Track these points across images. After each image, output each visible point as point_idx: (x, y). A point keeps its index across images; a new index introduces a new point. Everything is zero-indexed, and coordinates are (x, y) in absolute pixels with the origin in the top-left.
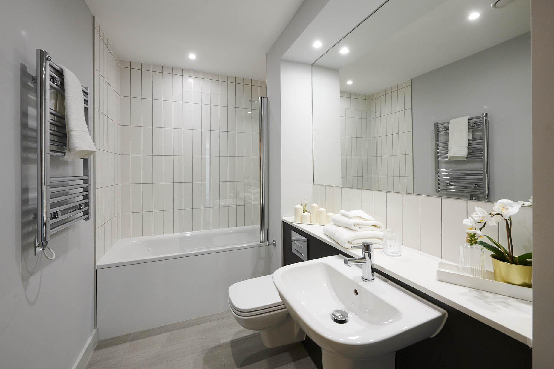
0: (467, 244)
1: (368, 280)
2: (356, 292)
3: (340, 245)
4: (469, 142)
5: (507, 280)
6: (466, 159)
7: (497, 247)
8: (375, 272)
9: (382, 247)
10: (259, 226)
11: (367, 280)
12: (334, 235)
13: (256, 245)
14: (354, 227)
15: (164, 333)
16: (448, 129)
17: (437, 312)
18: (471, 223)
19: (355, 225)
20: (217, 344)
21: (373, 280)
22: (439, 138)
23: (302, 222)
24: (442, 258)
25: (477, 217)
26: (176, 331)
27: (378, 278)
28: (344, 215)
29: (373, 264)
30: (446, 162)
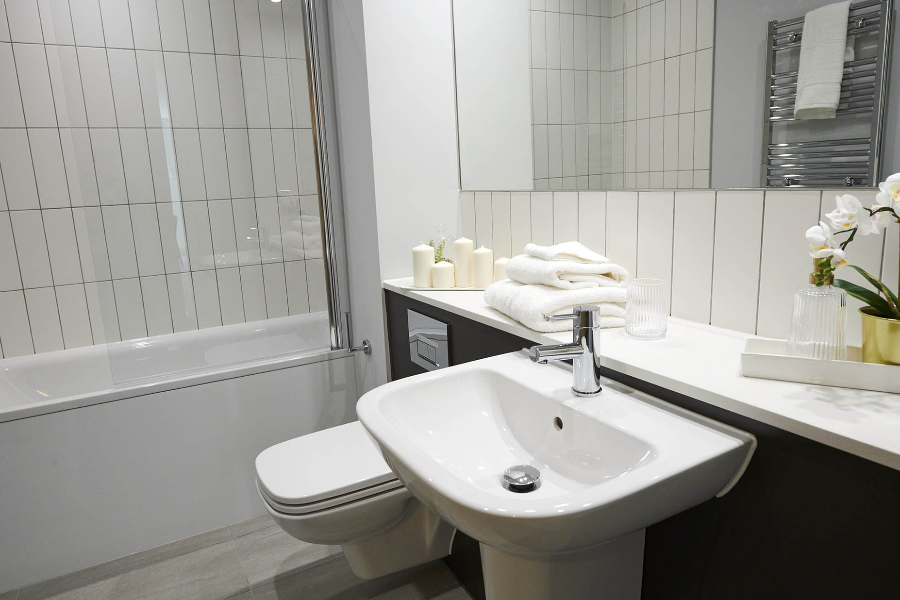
0: (812, 288)
1: (588, 393)
2: (559, 423)
3: (525, 326)
4: (845, 69)
5: (886, 359)
6: (833, 116)
7: (875, 290)
8: (602, 375)
9: (621, 321)
10: (325, 315)
11: (585, 393)
12: (510, 304)
13: (321, 355)
14: (558, 279)
15: (100, 579)
16: (800, 39)
17: (735, 439)
18: (824, 234)
19: (561, 275)
20: (242, 586)
21: (598, 391)
22: (777, 64)
23: (432, 287)
24: (756, 334)
25: (837, 217)
26: (133, 573)
27: (609, 388)
28: (534, 256)
29: (599, 359)
30: (789, 127)
